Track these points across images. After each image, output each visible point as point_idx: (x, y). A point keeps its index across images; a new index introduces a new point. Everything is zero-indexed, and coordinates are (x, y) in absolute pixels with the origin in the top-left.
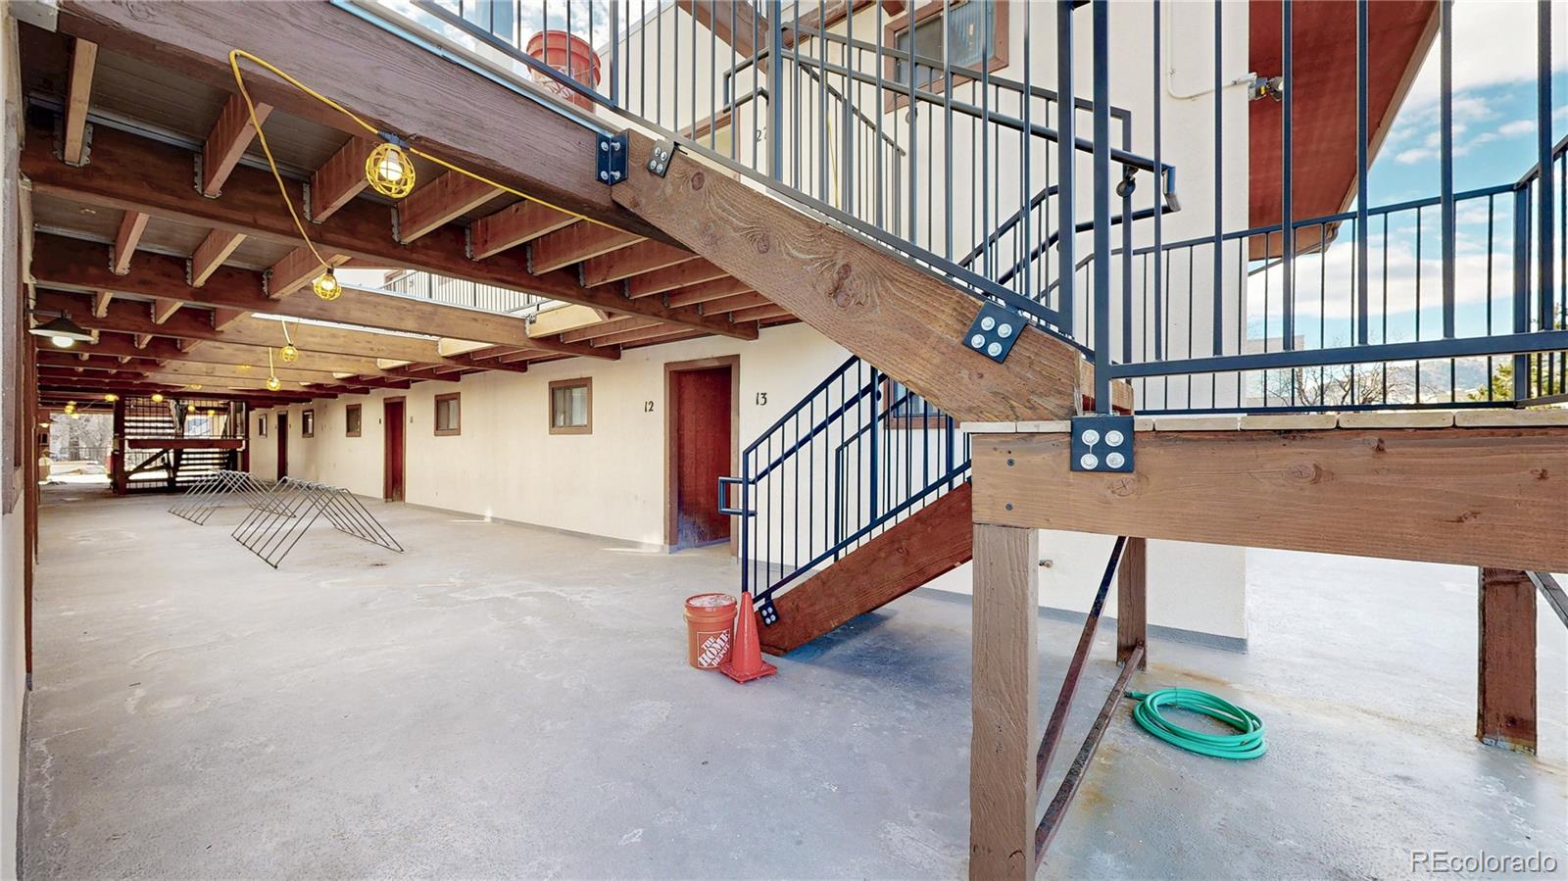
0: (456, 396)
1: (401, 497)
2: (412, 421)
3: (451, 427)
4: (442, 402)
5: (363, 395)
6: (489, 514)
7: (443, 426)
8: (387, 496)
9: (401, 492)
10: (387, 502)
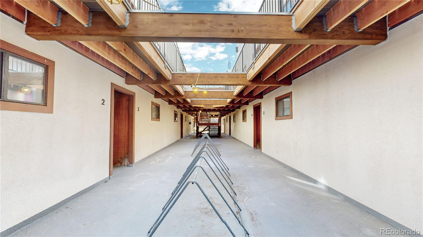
0: (289, 95)
1: (260, 147)
2: (264, 114)
3: (285, 114)
4: (279, 100)
5: (247, 106)
6: (323, 181)
7: (280, 114)
8: (254, 147)
9: (260, 145)
10: (254, 149)
